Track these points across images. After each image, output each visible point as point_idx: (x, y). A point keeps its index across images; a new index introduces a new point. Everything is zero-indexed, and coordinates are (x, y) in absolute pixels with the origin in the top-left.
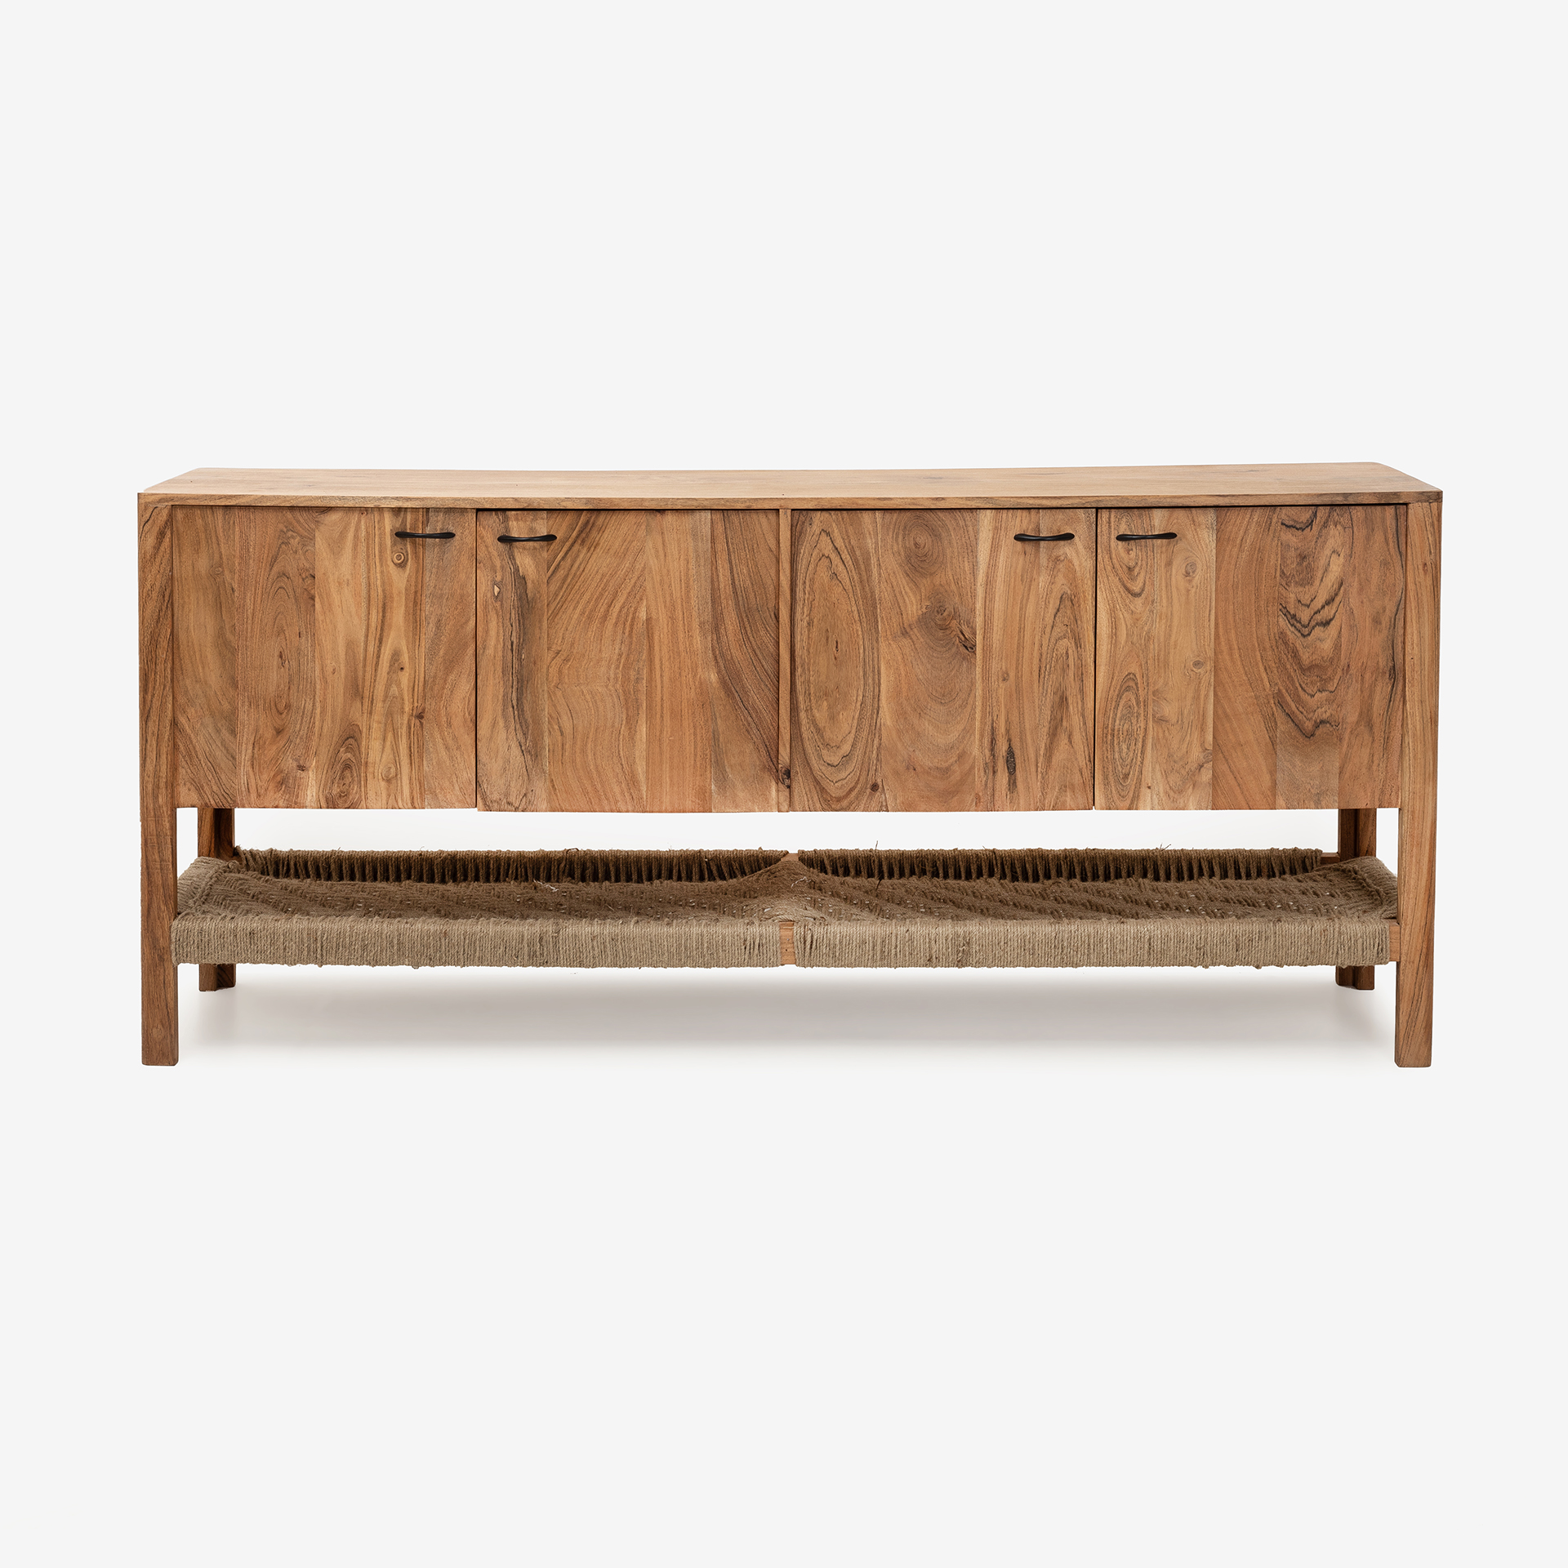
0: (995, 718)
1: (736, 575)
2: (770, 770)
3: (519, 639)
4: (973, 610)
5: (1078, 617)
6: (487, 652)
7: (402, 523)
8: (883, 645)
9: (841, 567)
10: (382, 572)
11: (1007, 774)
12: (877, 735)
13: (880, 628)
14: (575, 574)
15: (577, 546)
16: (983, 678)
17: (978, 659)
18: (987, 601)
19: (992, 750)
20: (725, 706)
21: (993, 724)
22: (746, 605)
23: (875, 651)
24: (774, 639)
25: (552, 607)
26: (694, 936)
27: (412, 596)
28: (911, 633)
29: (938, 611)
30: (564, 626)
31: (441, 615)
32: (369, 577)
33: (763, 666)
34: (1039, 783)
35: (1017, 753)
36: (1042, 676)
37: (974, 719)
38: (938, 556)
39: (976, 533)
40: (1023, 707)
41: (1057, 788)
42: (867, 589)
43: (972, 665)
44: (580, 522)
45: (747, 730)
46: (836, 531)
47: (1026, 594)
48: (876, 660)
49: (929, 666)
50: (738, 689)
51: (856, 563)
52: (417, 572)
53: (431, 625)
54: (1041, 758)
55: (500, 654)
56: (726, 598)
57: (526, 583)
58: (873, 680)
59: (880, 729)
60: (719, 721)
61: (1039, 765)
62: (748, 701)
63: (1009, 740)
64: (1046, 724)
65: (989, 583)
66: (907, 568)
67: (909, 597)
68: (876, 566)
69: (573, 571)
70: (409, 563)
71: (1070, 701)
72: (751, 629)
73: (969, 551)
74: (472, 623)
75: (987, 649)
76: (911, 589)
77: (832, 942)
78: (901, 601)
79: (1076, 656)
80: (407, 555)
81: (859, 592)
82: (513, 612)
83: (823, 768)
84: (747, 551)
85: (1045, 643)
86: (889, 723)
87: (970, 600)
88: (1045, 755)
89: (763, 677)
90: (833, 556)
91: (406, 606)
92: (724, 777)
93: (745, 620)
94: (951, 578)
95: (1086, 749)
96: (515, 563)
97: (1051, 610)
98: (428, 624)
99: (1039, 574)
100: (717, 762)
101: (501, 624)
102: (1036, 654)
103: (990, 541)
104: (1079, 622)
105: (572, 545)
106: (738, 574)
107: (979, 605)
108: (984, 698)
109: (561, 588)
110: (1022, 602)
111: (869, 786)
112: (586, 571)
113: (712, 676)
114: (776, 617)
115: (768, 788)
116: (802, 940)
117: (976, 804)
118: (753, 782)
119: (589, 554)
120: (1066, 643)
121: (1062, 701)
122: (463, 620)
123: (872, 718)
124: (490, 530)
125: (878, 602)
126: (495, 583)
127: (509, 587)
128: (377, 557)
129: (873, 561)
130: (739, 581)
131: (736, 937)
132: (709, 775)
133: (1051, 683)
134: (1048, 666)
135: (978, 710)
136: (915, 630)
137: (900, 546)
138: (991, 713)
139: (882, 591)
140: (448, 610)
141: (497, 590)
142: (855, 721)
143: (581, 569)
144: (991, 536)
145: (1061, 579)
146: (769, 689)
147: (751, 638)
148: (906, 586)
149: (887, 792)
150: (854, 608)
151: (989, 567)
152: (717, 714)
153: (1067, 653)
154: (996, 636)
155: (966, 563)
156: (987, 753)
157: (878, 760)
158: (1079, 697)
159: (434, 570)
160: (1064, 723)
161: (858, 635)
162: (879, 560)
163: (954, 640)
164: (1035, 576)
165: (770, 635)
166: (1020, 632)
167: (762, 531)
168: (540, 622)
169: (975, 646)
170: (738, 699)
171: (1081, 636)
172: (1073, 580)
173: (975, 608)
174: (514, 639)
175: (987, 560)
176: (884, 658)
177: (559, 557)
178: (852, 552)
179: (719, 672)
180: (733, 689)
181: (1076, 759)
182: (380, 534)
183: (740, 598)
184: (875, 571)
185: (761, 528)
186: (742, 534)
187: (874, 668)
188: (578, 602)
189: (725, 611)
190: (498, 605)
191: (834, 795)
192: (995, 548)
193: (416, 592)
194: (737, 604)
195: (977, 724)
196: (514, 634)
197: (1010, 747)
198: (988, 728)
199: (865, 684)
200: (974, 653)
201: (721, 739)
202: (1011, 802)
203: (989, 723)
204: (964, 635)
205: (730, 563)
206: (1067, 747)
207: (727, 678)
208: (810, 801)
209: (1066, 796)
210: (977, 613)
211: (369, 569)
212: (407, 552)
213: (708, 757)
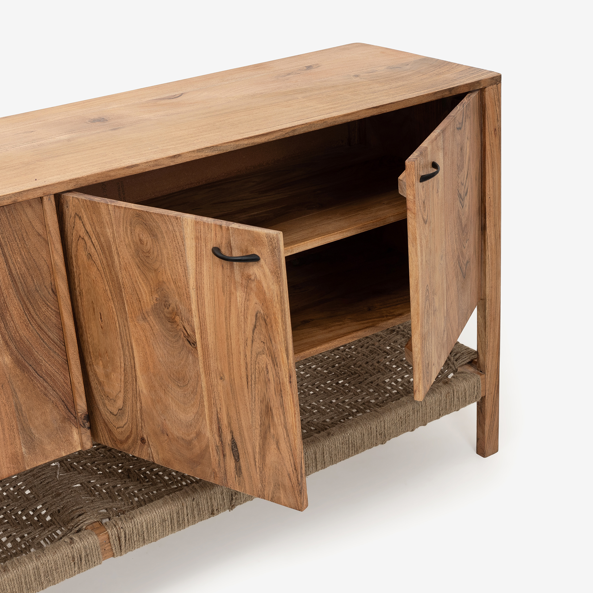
0: (219, 410)
1: (12, 266)
2: (69, 419)
4: (190, 310)
5: (272, 338)
8: (131, 324)
9: (93, 250)
11: (234, 461)
12: (138, 399)
13: (127, 309)
16: (205, 372)
17: (199, 356)
18: (200, 305)
19: (220, 436)
20: (22, 380)
21: (217, 414)
22: (25, 289)
23: (126, 328)
24: (55, 311)
26: (31, 572)
28: (149, 319)
29: (165, 305)
33: (49, 337)
34: (258, 476)
35: (239, 444)
36: (250, 384)
37: (203, 406)
38: (158, 255)
39: (183, 239)
40: (238, 407)
41: (272, 484)
42: (113, 273)
43: (196, 359)
45: (45, 395)
46: (85, 216)
47: (228, 305)
48: (128, 335)
49: (166, 352)
50: (31, 363)
51: (102, 247)
54: (258, 455)
56: (7, 288)
58: (129, 353)
59: (140, 395)
60: (19, 395)
61: (257, 460)
62: (41, 370)
63: (232, 432)
64: (258, 427)
65: (199, 288)
66: (137, 261)
67: (143, 287)
68: (116, 254)
71: (274, 413)
72: (34, 308)
73: (180, 255)
75: (205, 348)
76: (143, 281)
77: (140, 531)
78: (138, 290)
79: (274, 373)
81: (108, 274)
83: (108, 414)
84: (18, 241)
85: (248, 354)
86: (145, 391)
87: (187, 301)
88: (260, 453)
89: (51, 346)
90: (86, 238)
92: (31, 438)
93: (27, 302)
94: (170, 277)
95: (291, 458)
97: (250, 327)
99: (236, 289)
100: (23, 429)
102: (242, 362)
103: (194, 249)
104: (273, 342)
106: (13, 264)
107: (194, 307)
108: (208, 391)
110: (225, 312)
111: (139, 438)
113: (6, 359)
114: (53, 292)
115: (70, 434)
116: (117, 538)
117: (214, 477)
118: (57, 433)
120: (265, 359)
121: (268, 411)
123: (133, 384)
125: (122, 286)
129: (114, 249)
130: (16, 270)
131: (65, 558)
132: (18, 442)
133: (257, 391)
134: (253, 376)
135: (205, 399)
136: (151, 317)
137: (130, 239)
138: (215, 404)
139: (123, 277)
142: (123, 383)
144: (194, 244)
145: (254, 299)
146: (58, 355)
147: (35, 316)
148: (139, 277)
149: (152, 447)
150: (107, 288)
151: (196, 274)
152: (17, 390)
153: (267, 367)
154: (211, 339)
155: (179, 265)
156: (217, 439)
157: (142, 419)
158: (281, 410)
160: (272, 430)
161: (113, 312)
162: (117, 249)
163: (180, 334)
164: (233, 290)
165: (52, 309)
166: (227, 339)
167: (29, 220)
169: (196, 343)
170: (32, 371)
171: (276, 356)
172: (264, 301)
173: (191, 308)
175: (194, 267)
176: (134, 336)
178: (98, 238)
179: (12, 354)
180: (27, 364)
181: (285, 465)
183: (19, 285)
184: (116, 257)
185: (27, 216)
186: (11, 227)
187: (128, 342)
189: (8, 300)
191: (118, 438)
192: (198, 258)
194: (17, 290)
195: (206, 411)
197: (233, 438)
198: (215, 417)
199: (124, 354)
200: (196, 348)
201: (23, 409)
202: (239, 484)
203: (215, 413)
204: (187, 332)
205: (4, 255)
206: (276, 452)
207: (20, 356)
208: (104, 438)
209: (280, 493)
210: (193, 313)
213: (15, 427)
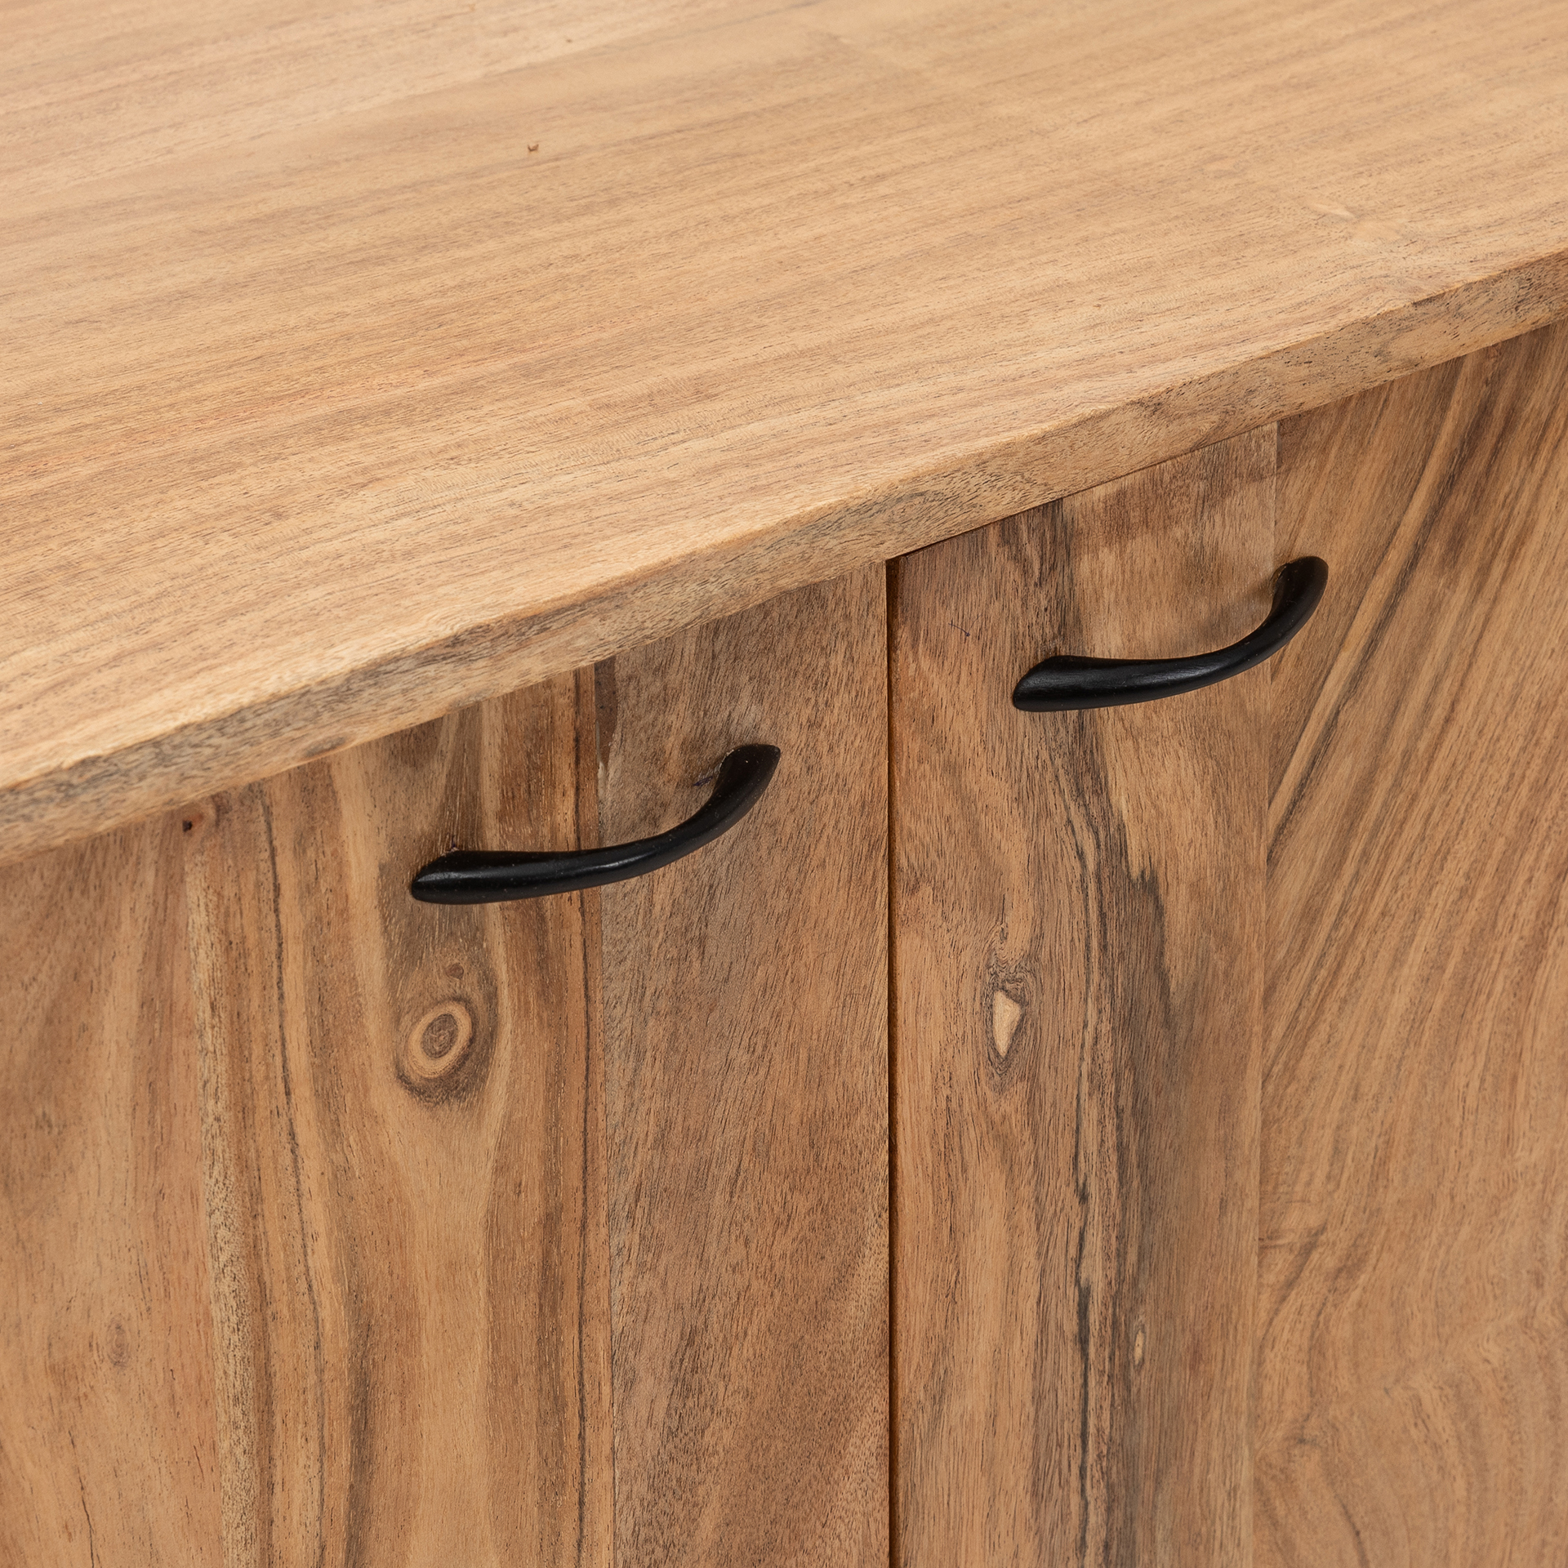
3: (1121, 1255)
6: (955, 1409)
7: (451, 792)
10: (339, 1177)
14: (1407, 755)
15: (1424, 581)
25: (1289, 995)
27: (528, 1255)
30: (1345, 1080)
31: (701, 1300)
32: (254, 1251)
44: (1449, 426)
52: (556, 1081)
53: (646, 1386)
55: (1023, 1386)
57: (1160, 910)
69: (1397, 746)
70: (504, 1051)
74: (873, 1267)
80: (492, 998)
82: (1091, 1112)
91: (497, 1335)
96: (1107, 812)
98: (630, 1384)
101: (1025, 1216)
105: (1401, 585)
109: (1334, 868)
112: (1464, 715)
119: (1481, 608)
122: (825, 1274)
124: (973, 650)
126: (997, 980)
127: (1072, 975)
128: (303, 1091)
140: (738, 1252)
141: (1006, 1013)
143: (1439, 713)
159: (655, 1033)
168: (1227, 1109)
174: (1096, 1273)
177: (1333, 687)
182: (317, 924)
188: (1417, 913)
190: (1011, 1105)
193: (550, 1222)
196: (1095, 1241)
211: (255, 1197)
212: (488, 979)
